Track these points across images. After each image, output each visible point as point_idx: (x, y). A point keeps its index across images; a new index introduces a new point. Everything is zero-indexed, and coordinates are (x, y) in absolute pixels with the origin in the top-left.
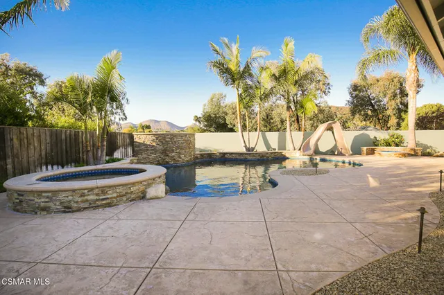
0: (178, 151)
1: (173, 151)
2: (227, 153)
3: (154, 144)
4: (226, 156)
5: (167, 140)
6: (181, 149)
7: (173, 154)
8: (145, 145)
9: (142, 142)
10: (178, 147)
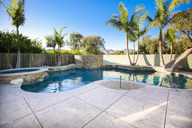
0: (90, 63)
1: (88, 63)
2: (118, 66)
3: (81, 60)
4: (118, 67)
5: (85, 58)
6: (92, 62)
7: (88, 64)
8: (78, 60)
9: (77, 59)
10: (90, 61)
